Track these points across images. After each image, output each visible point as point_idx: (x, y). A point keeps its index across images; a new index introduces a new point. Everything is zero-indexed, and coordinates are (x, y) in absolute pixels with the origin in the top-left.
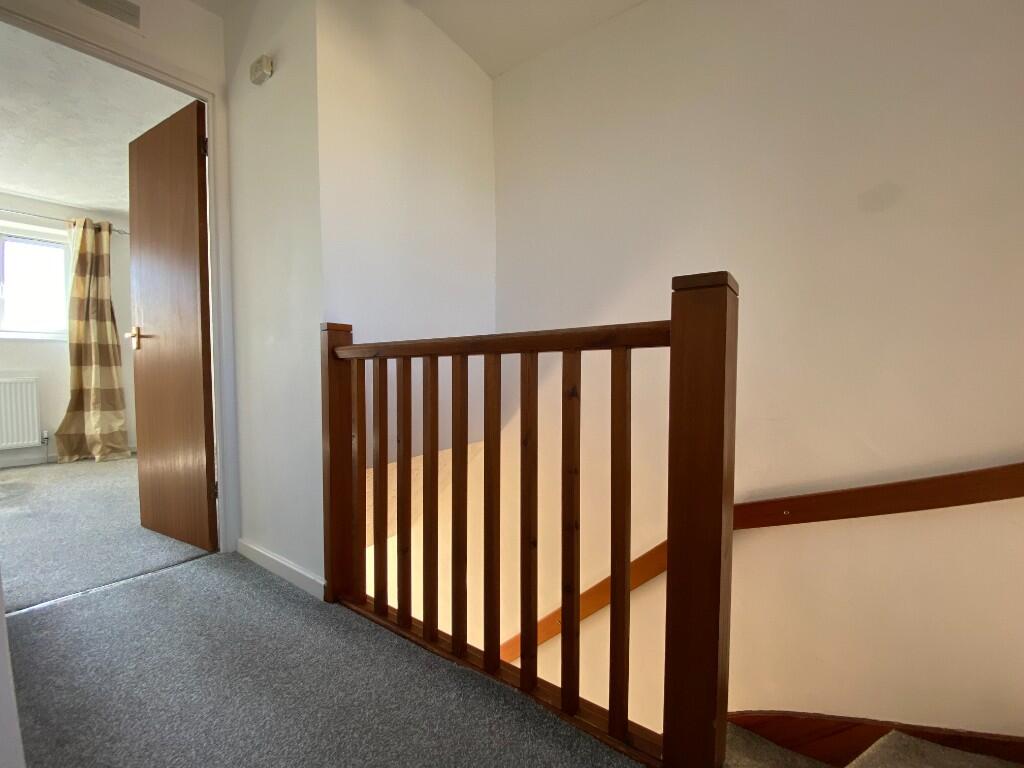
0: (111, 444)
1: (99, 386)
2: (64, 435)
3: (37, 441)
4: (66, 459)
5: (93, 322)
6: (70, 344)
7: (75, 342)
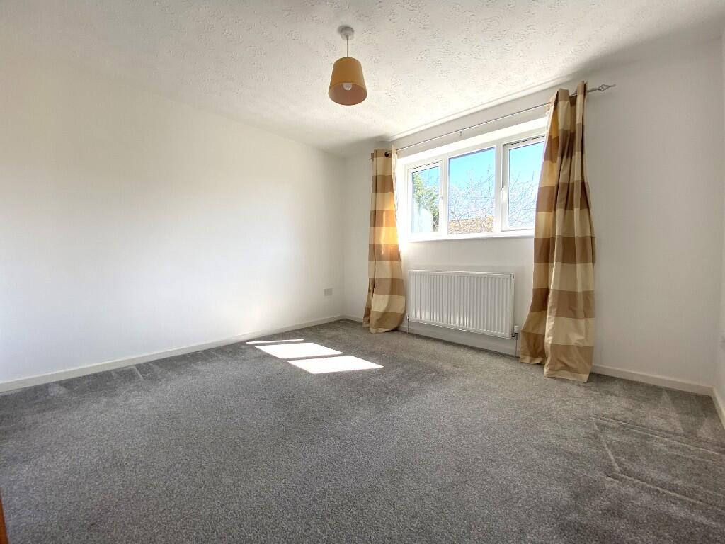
0: (565, 360)
1: (557, 288)
2: (529, 333)
3: (508, 335)
4: (527, 359)
5: (560, 211)
6: (536, 240)
7: (541, 236)
